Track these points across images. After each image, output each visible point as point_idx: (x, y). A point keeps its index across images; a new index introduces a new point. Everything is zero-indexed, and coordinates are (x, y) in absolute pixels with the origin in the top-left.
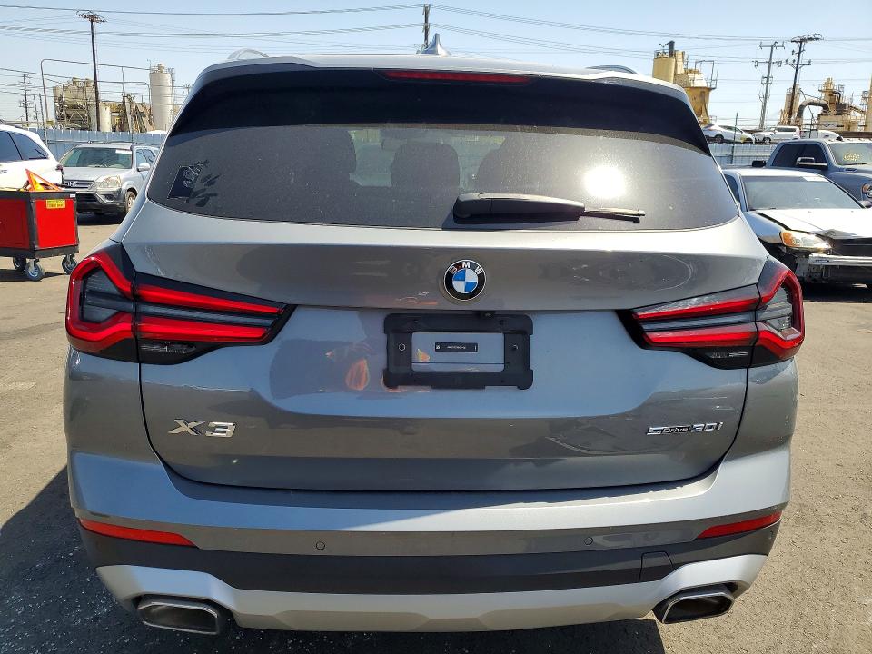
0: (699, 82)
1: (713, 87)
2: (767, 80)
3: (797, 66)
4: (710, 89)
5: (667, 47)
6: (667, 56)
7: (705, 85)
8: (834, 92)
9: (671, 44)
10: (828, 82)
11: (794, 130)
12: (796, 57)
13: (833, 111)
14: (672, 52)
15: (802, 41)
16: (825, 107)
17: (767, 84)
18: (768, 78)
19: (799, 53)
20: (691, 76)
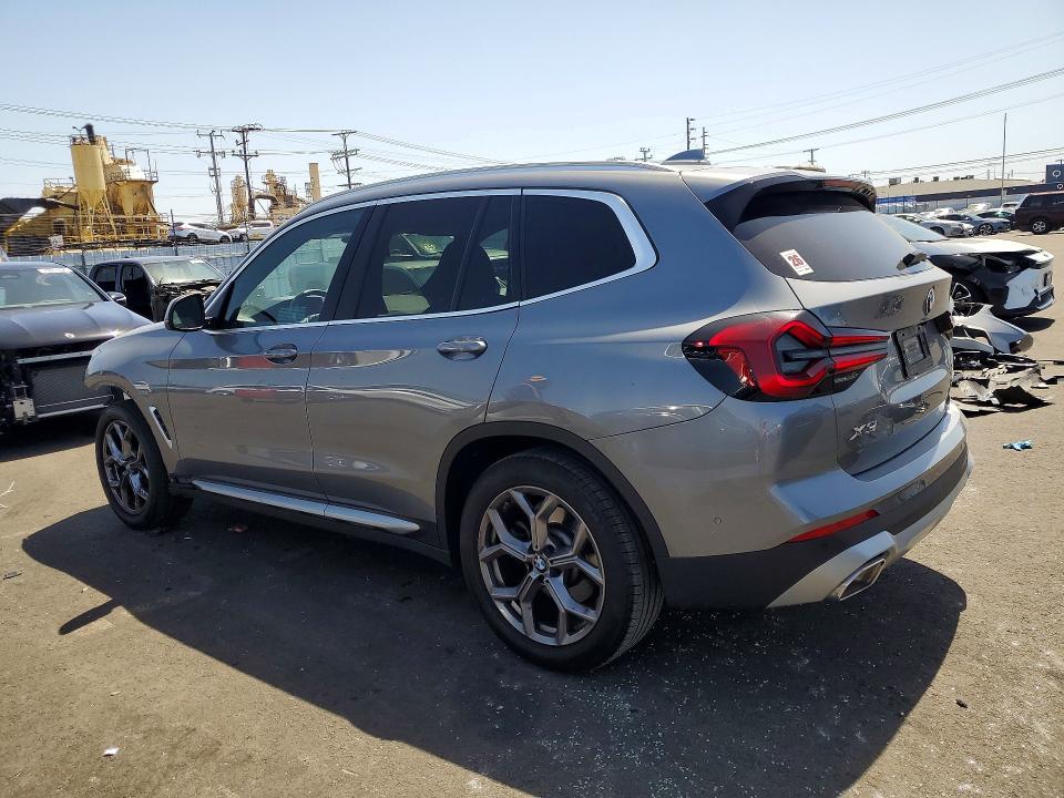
0: (136, 173)
1: (155, 179)
2: (215, 172)
3: (245, 157)
4: (152, 182)
5: (84, 132)
6: (87, 141)
7: (144, 178)
8: (278, 184)
9: (89, 128)
10: (270, 174)
11: (269, 225)
12: (241, 147)
13: (283, 204)
14: (92, 139)
15: (243, 131)
16: (273, 199)
17: (216, 176)
18: (215, 169)
19: (244, 143)
20: (124, 167)
